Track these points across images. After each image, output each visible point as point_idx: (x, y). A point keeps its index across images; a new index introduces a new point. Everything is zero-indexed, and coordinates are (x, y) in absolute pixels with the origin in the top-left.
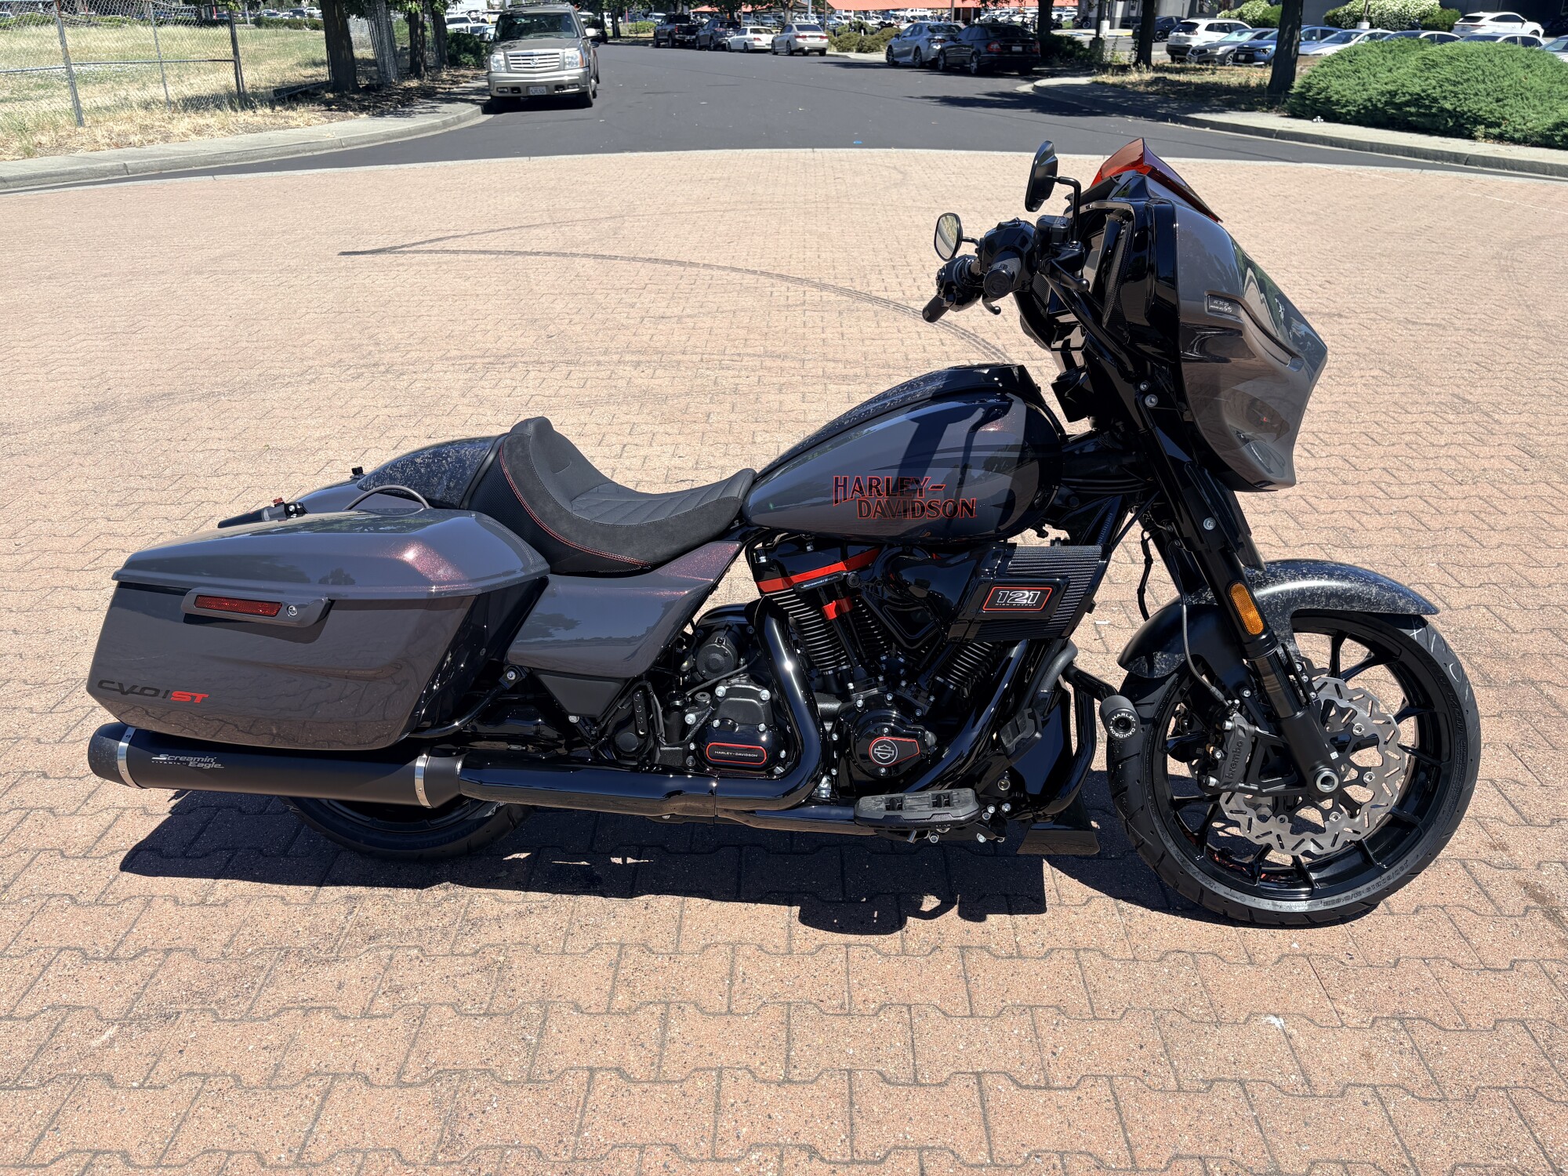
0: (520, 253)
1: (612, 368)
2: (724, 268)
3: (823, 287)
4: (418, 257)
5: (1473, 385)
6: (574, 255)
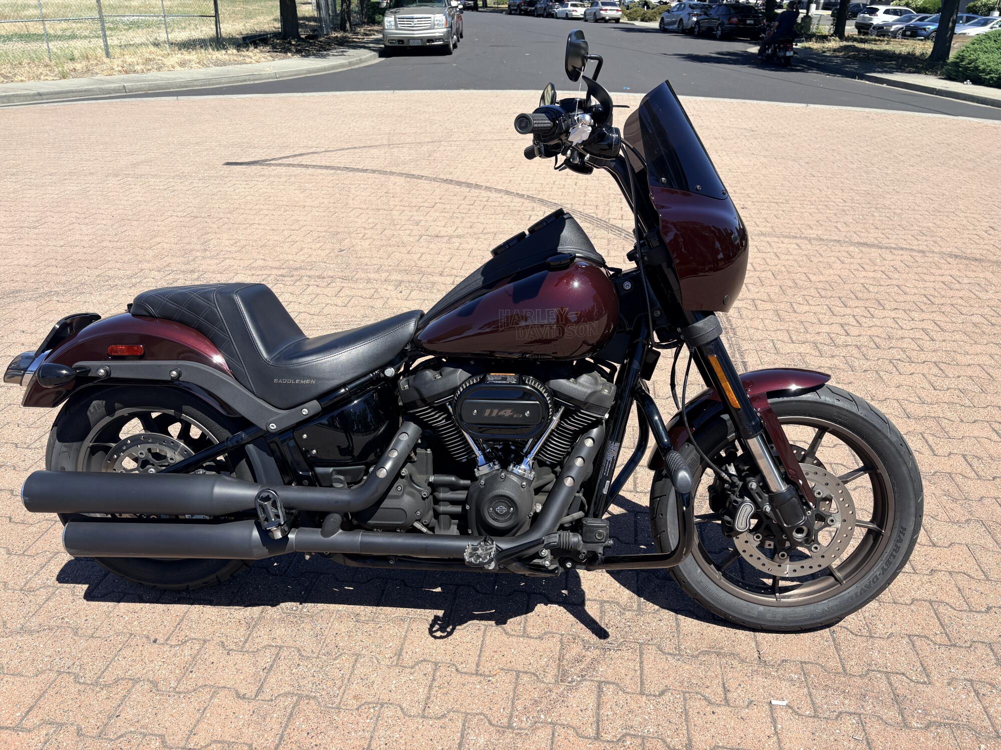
0: (353, 170)
4: (279, 169)
6: (392, 173)
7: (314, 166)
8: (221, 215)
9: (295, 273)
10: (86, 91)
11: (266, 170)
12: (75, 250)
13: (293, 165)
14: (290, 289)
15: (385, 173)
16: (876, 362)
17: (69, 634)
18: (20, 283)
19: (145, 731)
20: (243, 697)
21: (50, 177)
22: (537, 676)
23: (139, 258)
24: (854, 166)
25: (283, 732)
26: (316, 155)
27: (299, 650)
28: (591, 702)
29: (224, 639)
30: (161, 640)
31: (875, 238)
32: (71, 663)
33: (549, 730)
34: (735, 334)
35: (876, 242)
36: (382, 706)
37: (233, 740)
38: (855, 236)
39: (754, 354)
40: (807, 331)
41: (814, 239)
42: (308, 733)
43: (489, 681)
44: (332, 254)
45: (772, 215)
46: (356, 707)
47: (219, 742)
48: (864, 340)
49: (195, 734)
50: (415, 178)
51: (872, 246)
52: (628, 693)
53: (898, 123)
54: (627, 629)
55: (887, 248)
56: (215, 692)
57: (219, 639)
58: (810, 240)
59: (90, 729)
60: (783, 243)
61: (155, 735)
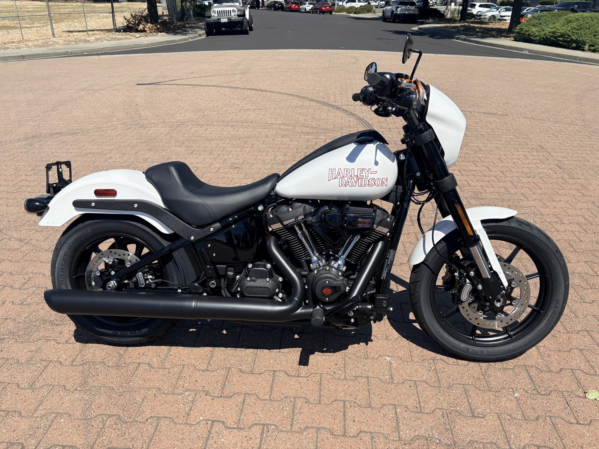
0: (202, 86)
1: (223, 127)
2: (277, 92)
3: (312, 100)
4: (165, 86)
5: (548, 142)
6: (222, 87)
8: (143, 105)
9: (185, 124)
10: (48, 54)
11: (159, 87)
12: (79, 118)
13: (172, 85)
15: (219, 86)
18: (60, 130)
23: (110, 120)
26: (182, 80)
44: (200, 117)
50: (234, 88)
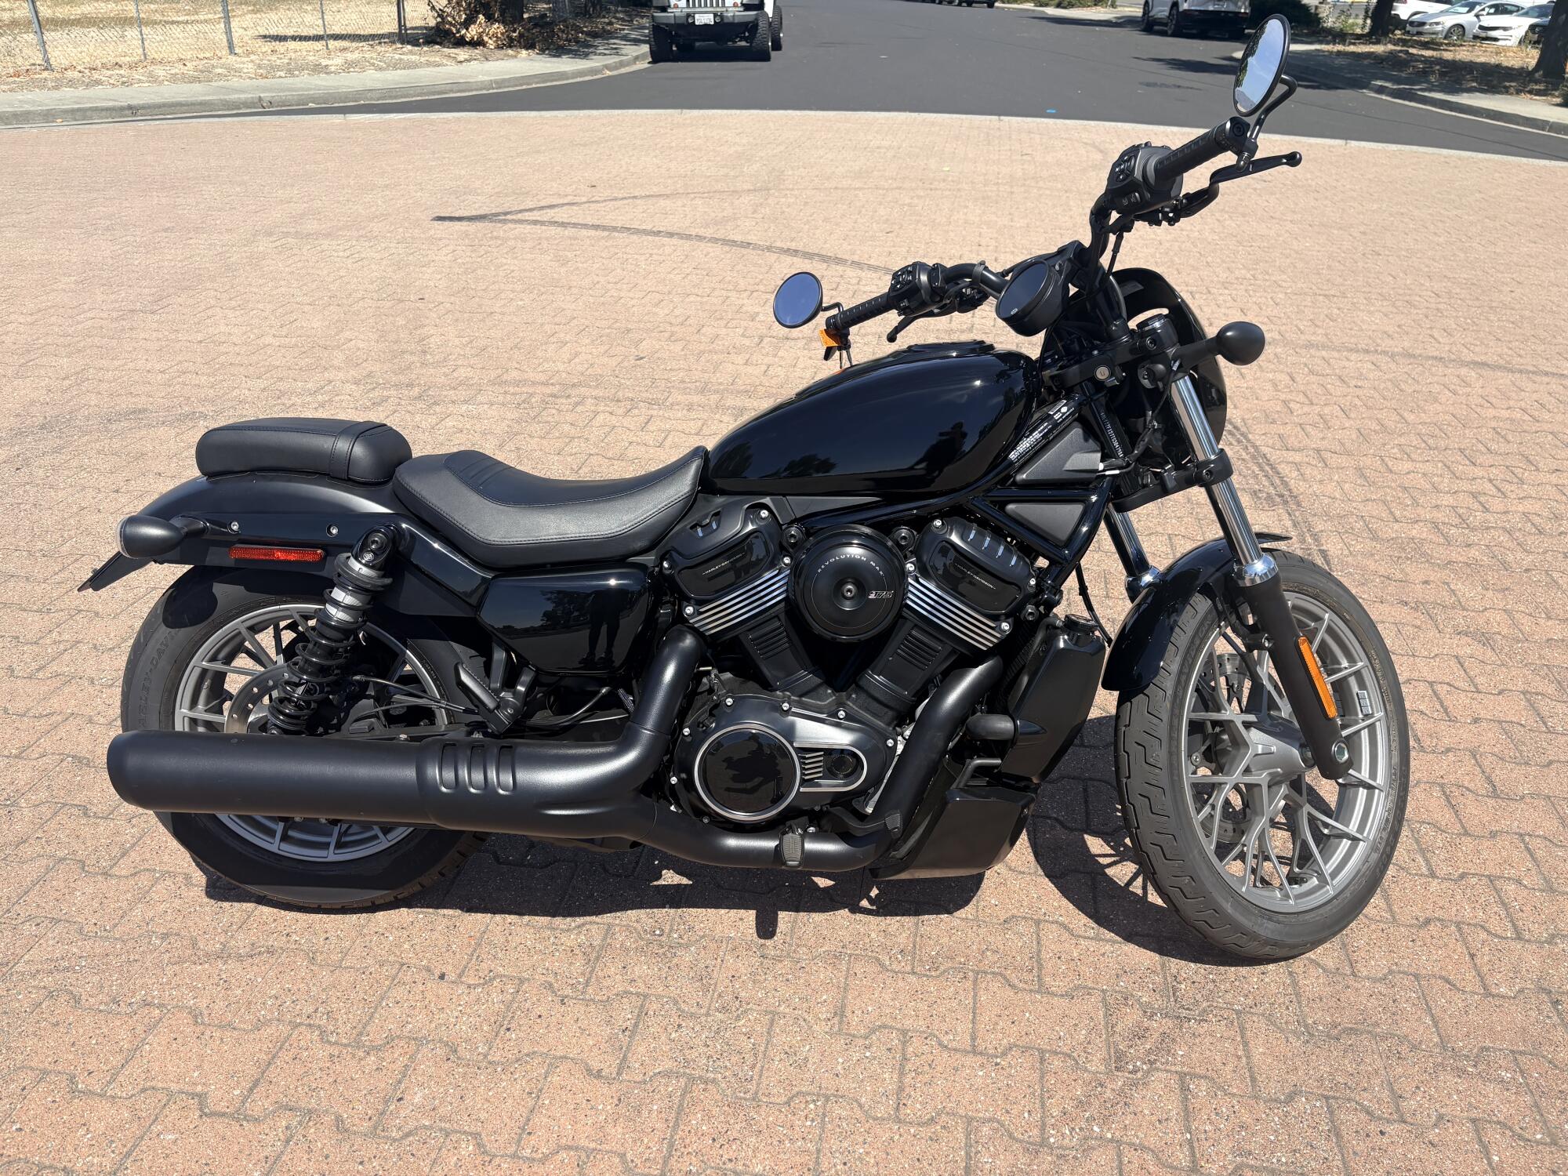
4: (520, 229)
6: (700, 238)
7: (575, 225)
8: (440, 298)
9: (574, 392)
10: (202, 104)
11: (500, 230)
12: (222, 349)
13: (542, 223)
14: (570, 417)
15: (689, 237)
16: (1541, 557)
17: (301, 962)
18: (143, 397)
19: (447, 1125)
20: (599, 1075)
21: (164, 234)
22: (1074, 1059)
23: (323, 362)
24: (1441, 240)
25: (672, 1136)
26: (575, 208)
27: (676, 1003)
28: (1173, 1107)
29: (551, 979)
30: (452, 976)
31: (1499, 355)
32: (311, 1009)
33: (1111, 1153)
34: (1299, 504)
35: (1502, 362)
36: (827, 1099)
37: (592, 1145)
38: (1465, 350)
39: (1335, 538)
40: (1416, 503)
41: (1398, 354)
42: (714, 1140)
43: (997, 1064)
44: (626, 364)
45: (1322, 317)
46: (784, 1099)
47: (570, 1148)
48: (1516, 520)
49: (530, 1134)
50: (737, 246)
51: (1499, 367)
52: (1234, 1095)
53: (1497, 175)
54: (1211, 986)
55: (1521, 372)
56: (550, 1064)
57: (543, 978)
58: (1392, 356)
59: (357, 1121)
60: (1348, 360)
61: (465, 1132)
